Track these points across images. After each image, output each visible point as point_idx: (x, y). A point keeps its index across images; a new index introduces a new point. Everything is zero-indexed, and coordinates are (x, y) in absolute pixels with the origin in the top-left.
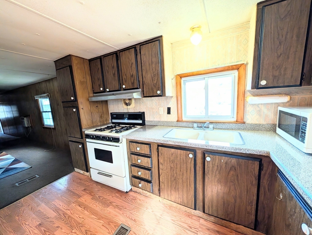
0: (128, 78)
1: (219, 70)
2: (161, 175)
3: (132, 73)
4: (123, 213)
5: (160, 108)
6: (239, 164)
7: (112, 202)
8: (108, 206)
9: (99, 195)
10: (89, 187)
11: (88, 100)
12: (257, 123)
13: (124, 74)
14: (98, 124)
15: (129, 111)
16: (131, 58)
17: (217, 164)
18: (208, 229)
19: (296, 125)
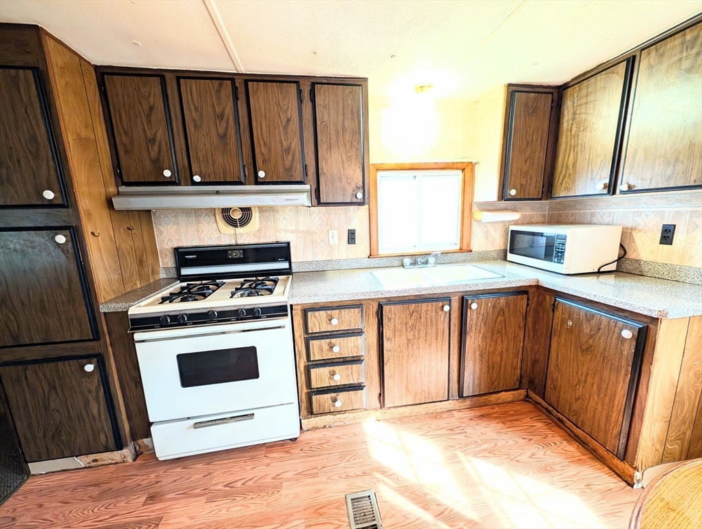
0: (273, 155)
1: (441, 166)
2: (388, 364)
3: (289, 143)
4: (328, 478)
5: (331, 232)
6: (507, 304)
7: (277, 475)
8: (278, 488)
9: (223, 482)
10: (159, 484)
11: (110, 204)
12: (484, 250)
13: (261, 142)
14: (136, 284)
15: (239, 242)
16: (286, 107)
17: (482, 312)
18: (471, 419)
19: (546, 246)
